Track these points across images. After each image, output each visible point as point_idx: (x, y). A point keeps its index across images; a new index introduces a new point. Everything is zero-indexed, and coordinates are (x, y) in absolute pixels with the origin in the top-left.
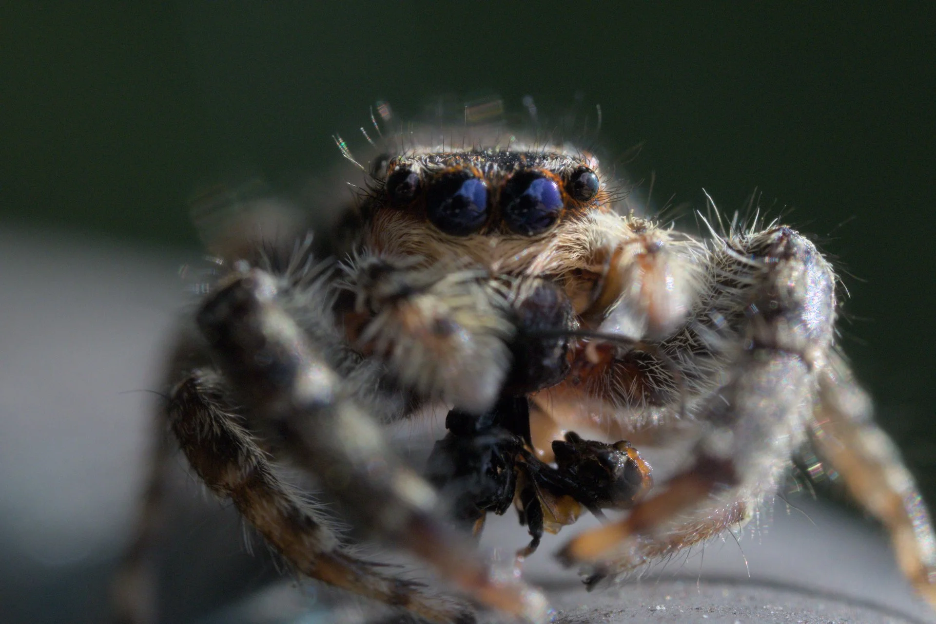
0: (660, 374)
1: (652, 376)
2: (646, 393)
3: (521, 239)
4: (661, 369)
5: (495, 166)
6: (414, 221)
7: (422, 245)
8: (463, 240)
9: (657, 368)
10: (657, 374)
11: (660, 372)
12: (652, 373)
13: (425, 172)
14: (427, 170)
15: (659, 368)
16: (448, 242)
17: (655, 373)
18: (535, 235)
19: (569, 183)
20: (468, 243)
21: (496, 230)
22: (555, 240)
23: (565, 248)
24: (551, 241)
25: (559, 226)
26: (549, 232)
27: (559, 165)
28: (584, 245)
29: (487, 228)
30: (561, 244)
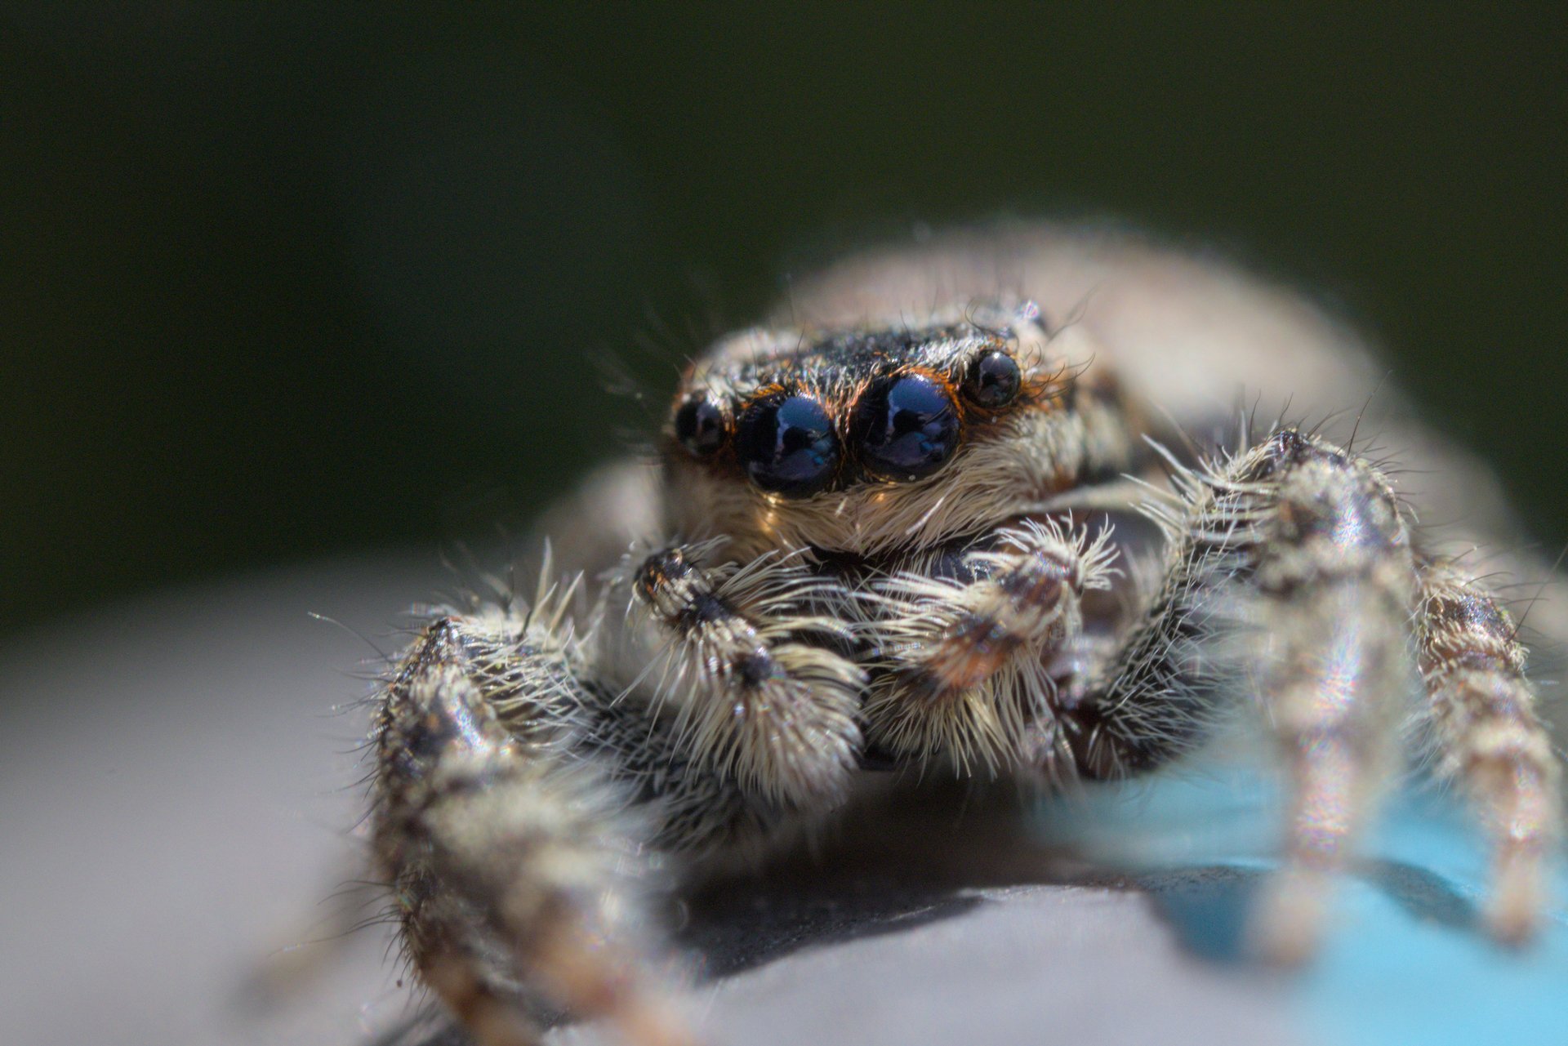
3: (899, 488)
5: (843, 372)
6: (728, 481)
8: (805, 504)
18: (919, 478)
19: (965, 383)
20: (814, 508)
21: (858, 480)
22: (957, 481)
23: (979, 489)
24: (950, 484)
25: (961, 455)
26: (944, 470)
27: (949, 352)
28: (1017, 476)
29: (841, 479)
30: (970, 484)
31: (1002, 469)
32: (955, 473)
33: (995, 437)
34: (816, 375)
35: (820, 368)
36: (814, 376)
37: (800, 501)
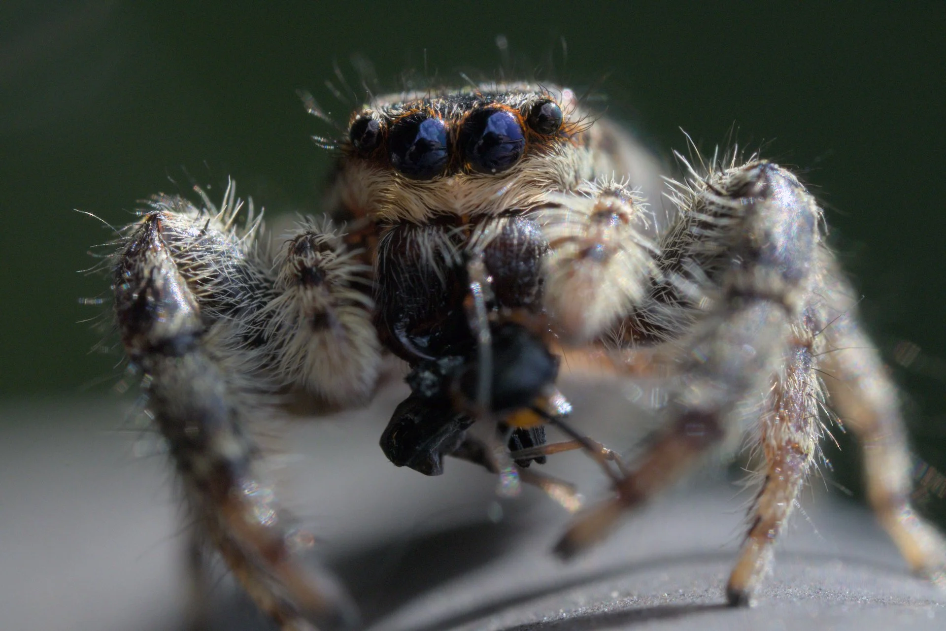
0: (648, 318)
1: (640, 320)
2: (635, 336)
3: (486, 177)
4: (648, 313)
5: (455, 106)
6: (380, 169)
7: (389, 192)
8: (427, 183)
9: (645, 312)
10: (644, 318)
11: (648, 316)
12: (640, 317)
13: (386, 119)
14: (388, 117)
15: (647, 312)
16: (414, 187)
17: (643, 317)
18: (498, 172)
19: (530, 117)
20: (432, 186)
21: (460, 171)
22: (521, 175)
23: (532, 183)
24: (516, 177)
25: (523, 161)
26: (513, 168)
27: (520, 100)
28: (555, 179)
29: (450, 169)
30: (528, 179)
31: (546, 173)
32: (520, 171)
33: (544, 153)
34: (439, 107)
35: (442, 103)
36: (438, 107)
37: (424, 182)
